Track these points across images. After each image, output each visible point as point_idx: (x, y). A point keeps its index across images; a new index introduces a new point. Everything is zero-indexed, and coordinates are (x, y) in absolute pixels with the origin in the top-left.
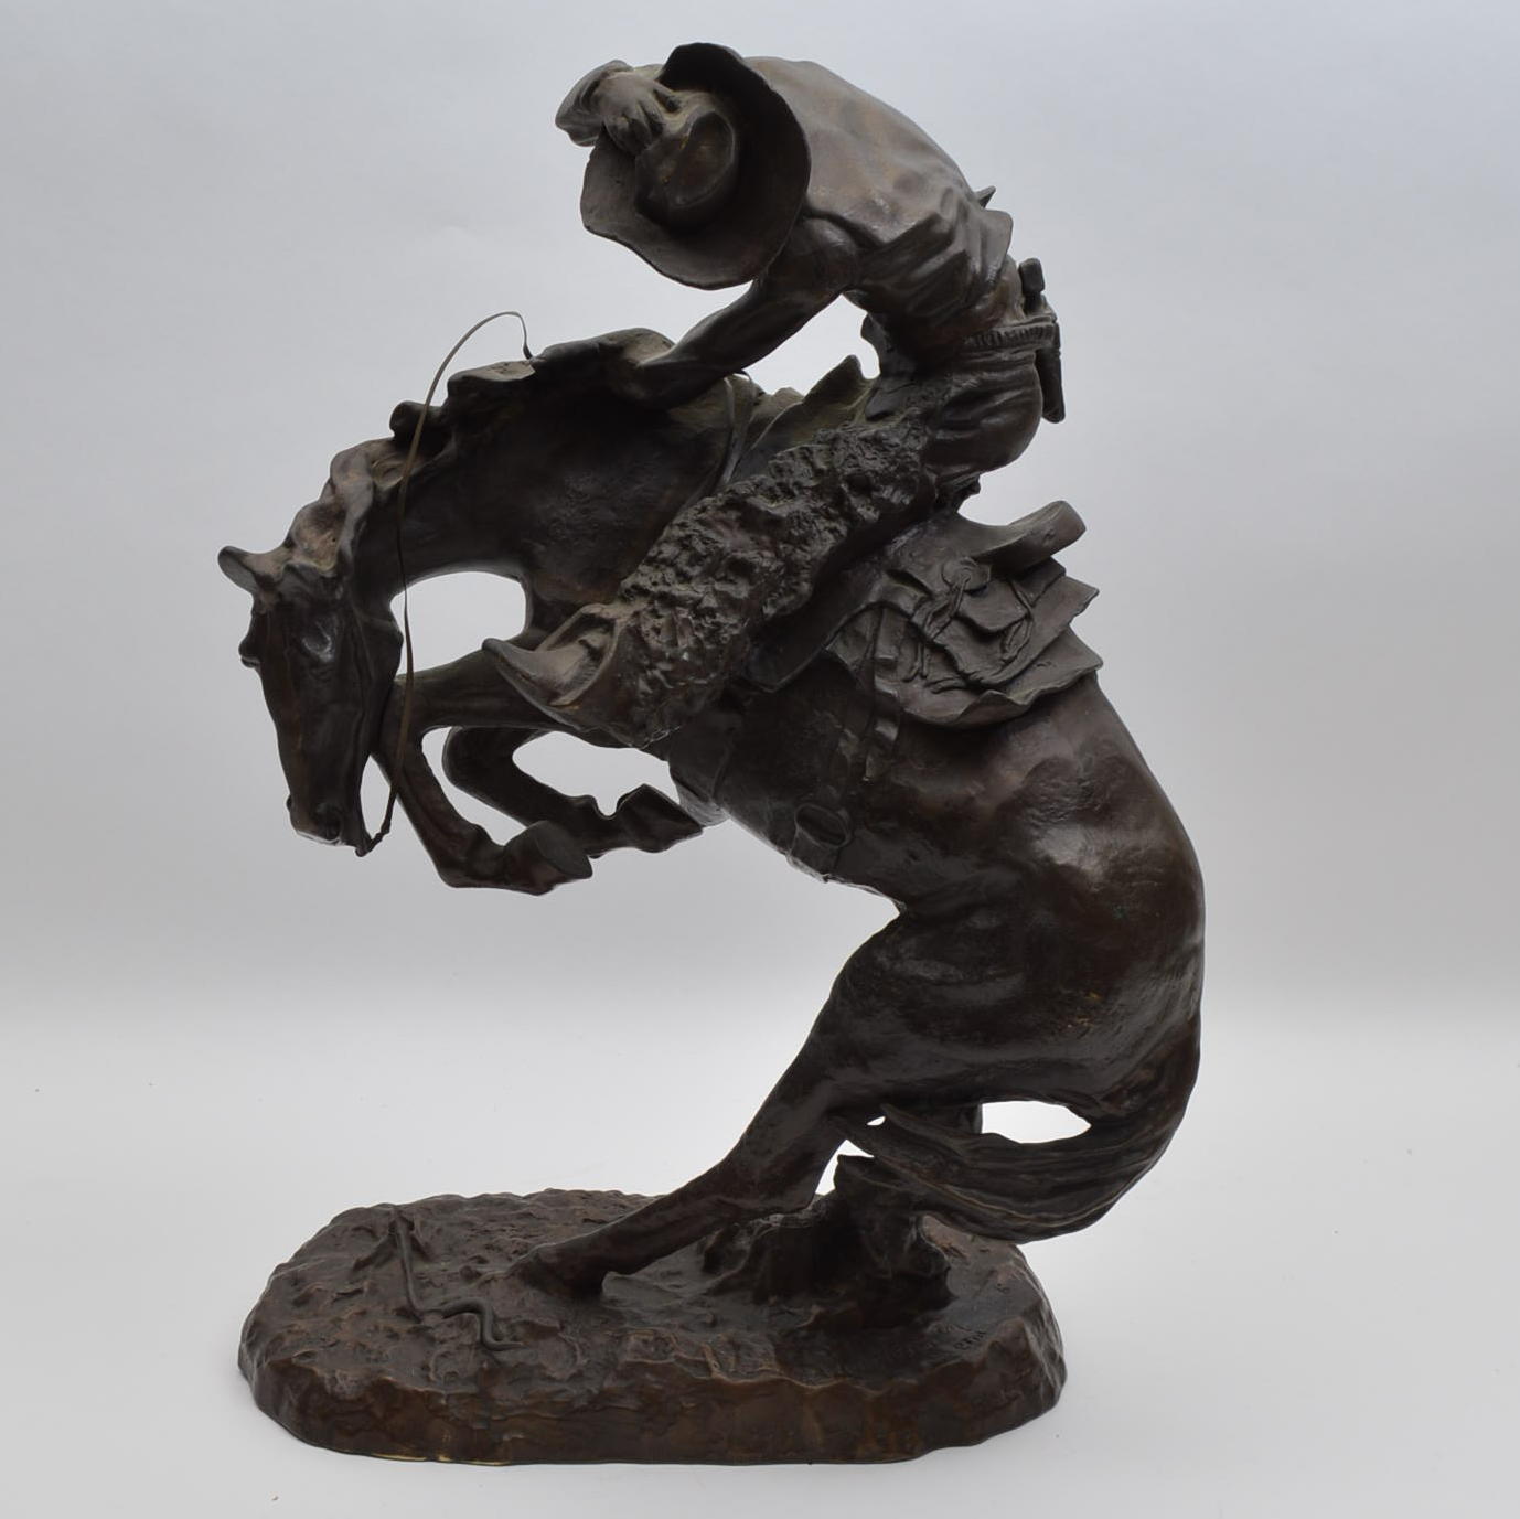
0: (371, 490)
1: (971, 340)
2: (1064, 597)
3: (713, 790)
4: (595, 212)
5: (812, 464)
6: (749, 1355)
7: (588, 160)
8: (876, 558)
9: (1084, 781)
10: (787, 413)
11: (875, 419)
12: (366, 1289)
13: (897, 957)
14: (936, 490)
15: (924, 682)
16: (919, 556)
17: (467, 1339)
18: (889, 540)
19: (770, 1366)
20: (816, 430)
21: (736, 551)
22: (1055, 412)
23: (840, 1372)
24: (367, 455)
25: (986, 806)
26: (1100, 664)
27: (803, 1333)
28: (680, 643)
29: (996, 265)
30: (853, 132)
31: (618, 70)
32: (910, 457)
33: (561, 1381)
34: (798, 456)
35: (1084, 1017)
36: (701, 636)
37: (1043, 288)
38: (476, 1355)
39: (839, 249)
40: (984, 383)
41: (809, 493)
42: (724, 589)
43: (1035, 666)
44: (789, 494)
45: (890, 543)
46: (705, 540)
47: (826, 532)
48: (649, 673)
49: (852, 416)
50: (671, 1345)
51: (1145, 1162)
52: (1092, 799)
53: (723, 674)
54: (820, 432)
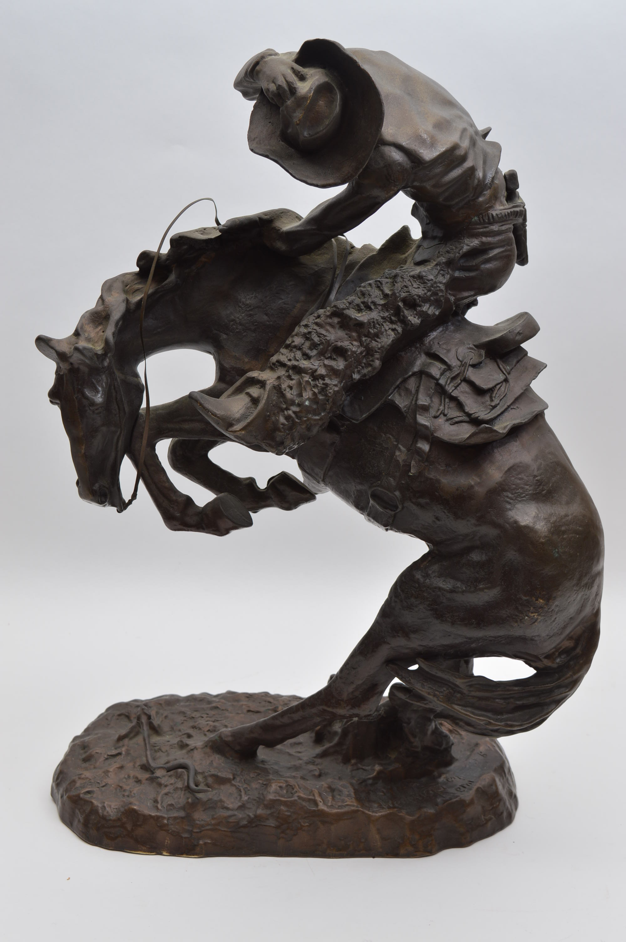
0: (125, 302)
1: (476, 218)
2: (526, 368)
3: (322, 477)
4: (257, 140)
5: (382, 291)
6: (340, 795)
7: (252, 109)
8: (418, 345)
9: (537, 476)
10: (367, 259)
11: (419, 264)
12: (124, 753)
13: (427, 576)
14: (454, 306)
15: (445, 418)
16: (443, 344)
17: (180, 785)
18: (426, 334)
19: (352, 802)
20: (384, 269)
21: (337, 342)
22: (523, 260)
23: (391, 806)
24: (123, 282)
25: (480, 491)
26: (547, 408)
27: (370, 782)
28: (304, 395)
29: (492, 174)
30: (409, 94)
31: (271, 55)
32: (439, 287)
33: (232, 810)
34: (374, 285)
35: (535, 613)
36: (316, 390)
37: (518, 187)
38: (184, 794)
39: (400, 164)
40: (483, 243)
41: (380, 308)
42: (330, 364)
43: (510, 409)
44: (369, 308)
45: (427, 337)
46: (319, 335)
47: (390, 331)
48: (286, 412)
49: (405, 261)
50: (295, 790)
51: (568, 693)
52: (541, 487)
53: (329, 413)
54: (386, 271)
